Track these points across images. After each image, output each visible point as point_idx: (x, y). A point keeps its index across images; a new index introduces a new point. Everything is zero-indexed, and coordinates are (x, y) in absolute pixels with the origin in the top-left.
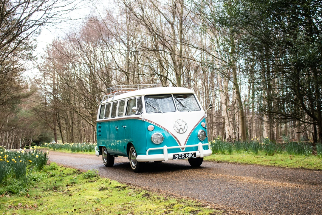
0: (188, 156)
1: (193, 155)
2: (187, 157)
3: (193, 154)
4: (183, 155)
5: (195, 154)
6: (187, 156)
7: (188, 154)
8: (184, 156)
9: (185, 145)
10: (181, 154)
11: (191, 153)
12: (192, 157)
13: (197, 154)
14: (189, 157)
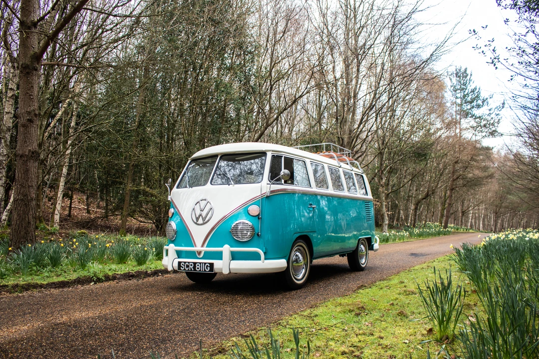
0: (199, 267)
1: (209, 268)
2: (197, 269)
3: (207, 266)
4: (191, 265)
5: (212, 265)
6: (197, 267)
7: (199, 264)
8: (192, 267)
9: (202, 246)
10: (189, 263)
11: (205, 263)
12: (205, 271)
13: (215, 266)
14: (200, 271)
